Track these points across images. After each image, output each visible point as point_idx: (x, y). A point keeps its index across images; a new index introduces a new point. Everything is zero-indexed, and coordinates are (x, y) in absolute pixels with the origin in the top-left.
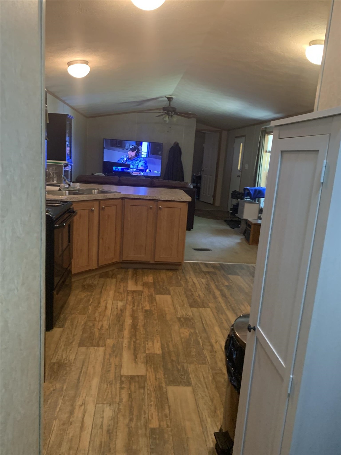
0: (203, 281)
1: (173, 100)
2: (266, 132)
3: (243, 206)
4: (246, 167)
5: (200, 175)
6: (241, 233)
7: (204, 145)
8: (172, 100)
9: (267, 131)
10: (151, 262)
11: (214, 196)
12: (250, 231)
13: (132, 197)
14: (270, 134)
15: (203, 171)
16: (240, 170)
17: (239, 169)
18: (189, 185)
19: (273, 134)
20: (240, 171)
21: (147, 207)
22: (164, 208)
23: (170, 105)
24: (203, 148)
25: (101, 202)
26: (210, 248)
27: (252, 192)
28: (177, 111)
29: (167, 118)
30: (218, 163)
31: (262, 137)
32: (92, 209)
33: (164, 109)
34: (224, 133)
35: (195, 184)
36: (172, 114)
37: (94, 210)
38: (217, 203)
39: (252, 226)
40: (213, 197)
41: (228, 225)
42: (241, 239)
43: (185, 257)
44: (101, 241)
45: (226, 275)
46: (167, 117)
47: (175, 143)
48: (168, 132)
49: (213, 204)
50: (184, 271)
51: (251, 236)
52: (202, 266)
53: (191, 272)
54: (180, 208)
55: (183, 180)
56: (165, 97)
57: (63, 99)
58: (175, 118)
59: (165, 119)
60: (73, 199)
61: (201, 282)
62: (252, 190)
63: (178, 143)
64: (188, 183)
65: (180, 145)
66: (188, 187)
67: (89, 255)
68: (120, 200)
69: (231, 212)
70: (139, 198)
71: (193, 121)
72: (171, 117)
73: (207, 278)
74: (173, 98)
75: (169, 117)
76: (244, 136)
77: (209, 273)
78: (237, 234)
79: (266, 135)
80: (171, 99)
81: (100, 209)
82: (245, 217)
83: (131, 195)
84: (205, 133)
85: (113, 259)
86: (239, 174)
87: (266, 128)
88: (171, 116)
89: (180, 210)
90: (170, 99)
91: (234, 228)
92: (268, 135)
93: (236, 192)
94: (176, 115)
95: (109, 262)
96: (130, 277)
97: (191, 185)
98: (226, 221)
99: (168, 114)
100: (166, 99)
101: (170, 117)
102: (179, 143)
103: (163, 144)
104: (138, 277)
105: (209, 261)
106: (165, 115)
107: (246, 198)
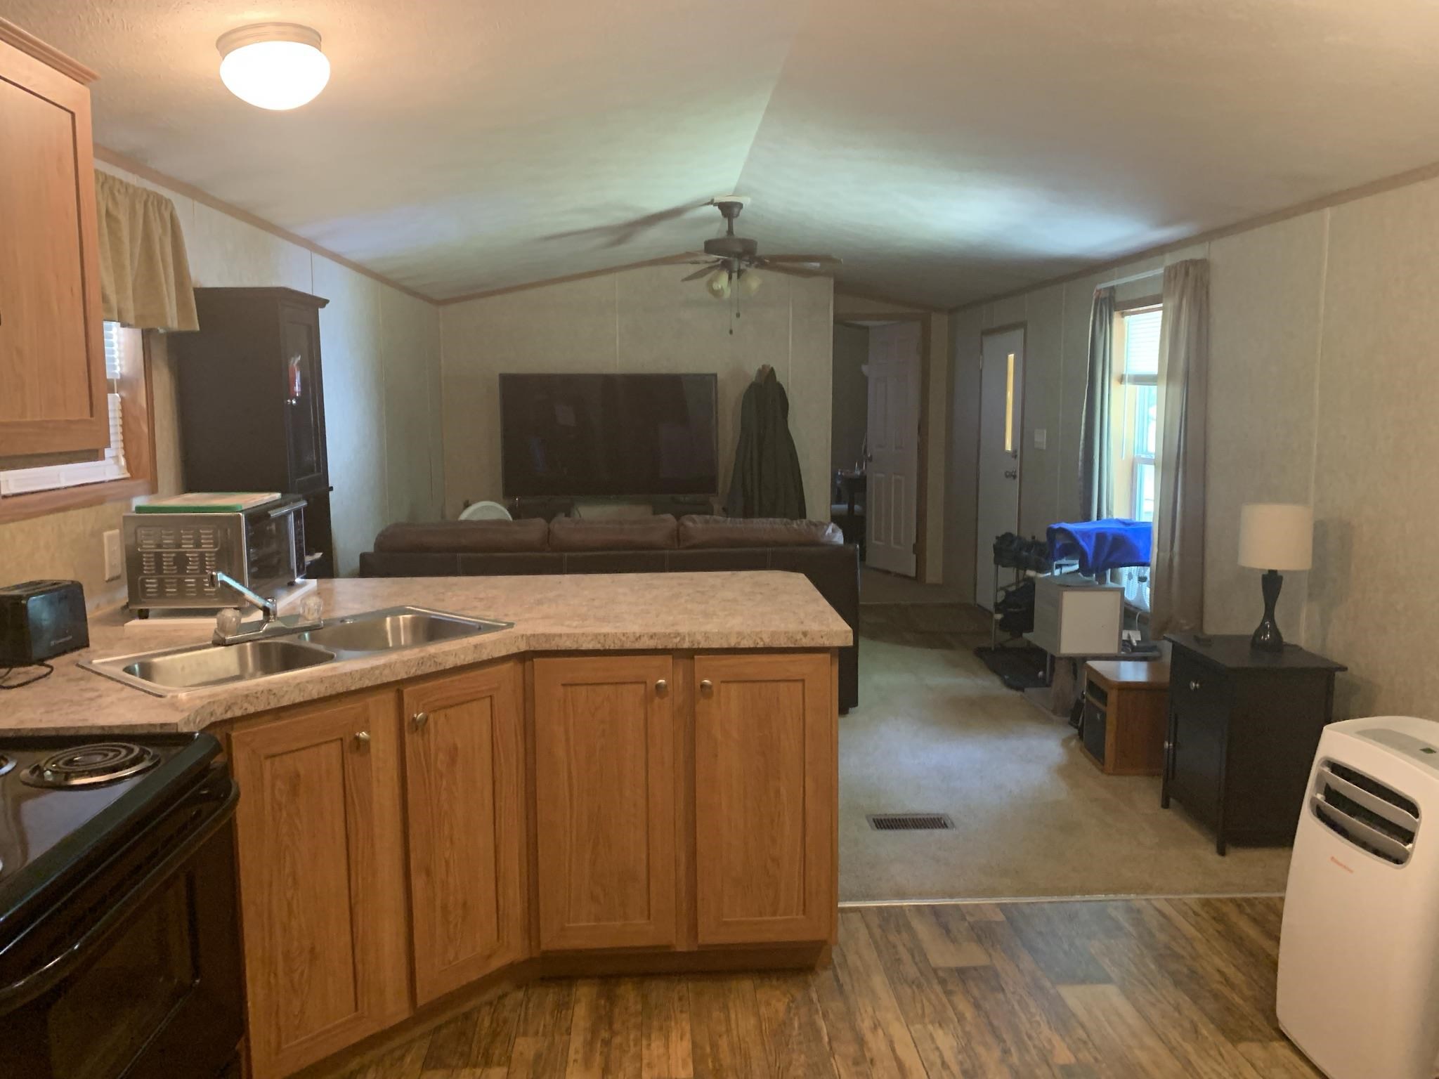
0: (946, 1041)
1: (742, 212)
2: (1113, 304)
3: (1057, 605)
4: (1041, 438)
5: (858, 473)
6: (1054, 712)
7: (865, 368)
8: (738, 215)
9: (1119, 297)
10: (679, 949)
11: (919, 549)
12: (1104, 715)
13: (568, 644)
14: (1132, 310)
15: (871, 459)
16: (1014, 451)
17: (1009, 447)
18: (829, 531)
19: (1161, 305)
20: (1014, 454)
21: (642, 686)
22: (723, 685)
23: (730, 231)
24: (865, 379)
25: (408, 691)
26: (942, 812)
27: (1088, 547)
28: (761, 251)
29: (722, 282)
30: (922, 427)
31: (1101, 324)
32: (357, 738)
33: (710, 246)
34: (939, 323)
35: (845, 507)
36: (743, 267)
37: (367, 742)
38: (934, 573)
39: (1113, 696)
40: (914, 552)
41: (995, 670)
42: (1065, 743)
43: (844, 881)
44: (418, 883)
45: (1048, 984)
46: (724, 277)
47: (760, 372)
48: (731, 332)
49: (919, 577)
50: (844, 977)
51: (1110, 739)
52: (922, 929)
53: (879, 981)
54: (803, 681)
55: (802, 514)
56: (712, 202)
57: (303, 232)
58: (755, 280)
59: (717, 286)
60: (246, 705)
61: (934, 1057)
62: (1086, 534)
63: (772, 370)
64: (820, 525)
65: (779, 378)
66: (824, 540)
67: (359, 967)
68: (507, 666)
69: (999, 616)
70: (599, 647)
71: (823, 291)
72: (739, 276)
73: (961, 1018)
74: (740, 206)
75: (730, 278)
76: (1022, 325)
77: (962, 973)
78: (1039, 716)
79: (1116, 315)
80: (736, 210)
81: (405, 728)
82: (1069, 646)
83: (560, 636)
84: (867, 328)
85: (489, 957)
86: (1014, 465)
87: (1112, 289)
88: (740, 272)
89: (804, 685)
90: (729, 209)
91: (1023, 690)
92: (1123, 315)
93: (1012, 542)
94: (757, 267)
95: (474, 976)
96: (577, 1042)
97: (833, 531)
98: (980, 653)
99: (726, 265)
100: (716, 211)
101: (735, 275)
102: (775, 369)
103: (718, 376)
104: (617, 1040)
105: (951, 896)
106: (715, 272)
107: (1060, 566)
